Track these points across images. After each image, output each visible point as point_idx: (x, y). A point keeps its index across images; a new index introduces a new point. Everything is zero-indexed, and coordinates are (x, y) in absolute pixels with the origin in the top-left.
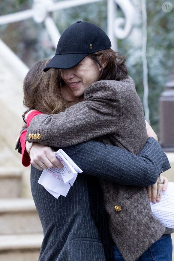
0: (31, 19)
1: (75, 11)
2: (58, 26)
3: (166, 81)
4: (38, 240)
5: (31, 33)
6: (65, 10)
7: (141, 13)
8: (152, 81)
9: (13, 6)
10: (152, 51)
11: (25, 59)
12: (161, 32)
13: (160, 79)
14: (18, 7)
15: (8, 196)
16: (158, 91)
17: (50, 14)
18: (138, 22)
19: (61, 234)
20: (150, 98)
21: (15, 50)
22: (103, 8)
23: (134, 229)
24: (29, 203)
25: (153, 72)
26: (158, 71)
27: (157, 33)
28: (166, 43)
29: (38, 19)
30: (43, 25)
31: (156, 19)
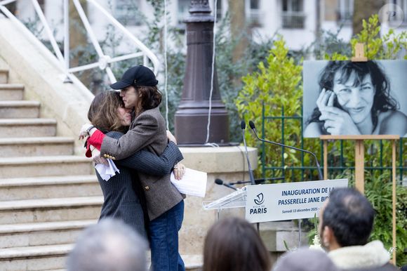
0: (98, 68)
1: (123, 64)
2: (113, 72)
3: (178, 105)
4: (101, 200)
5: (98, 77)
6: (118, 62)
7: (164, 64)
8: (170, 105)
9: (87, 60)
10: (170, 87)
11: (94, 92)
12: (175, 75)
13: (175, 103)
14: (90, 60)
15: (84, 174)
16: (173, 111)
17: (109, 65)
18: (162, 69)
19: (115, 200)
20: (168, 115)
21: (88, 87)
22: (140, 61)
23: (156, 201)
24: (95, 178)
25: (170, 100)
26: (174, 99)
27: (173, 75)
28: (178, 82)
29: (102, 68)
30: (104, 72)
31: (173, 67)
